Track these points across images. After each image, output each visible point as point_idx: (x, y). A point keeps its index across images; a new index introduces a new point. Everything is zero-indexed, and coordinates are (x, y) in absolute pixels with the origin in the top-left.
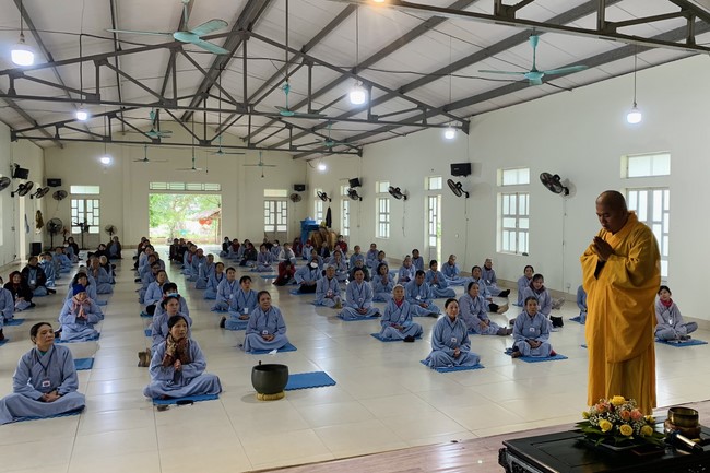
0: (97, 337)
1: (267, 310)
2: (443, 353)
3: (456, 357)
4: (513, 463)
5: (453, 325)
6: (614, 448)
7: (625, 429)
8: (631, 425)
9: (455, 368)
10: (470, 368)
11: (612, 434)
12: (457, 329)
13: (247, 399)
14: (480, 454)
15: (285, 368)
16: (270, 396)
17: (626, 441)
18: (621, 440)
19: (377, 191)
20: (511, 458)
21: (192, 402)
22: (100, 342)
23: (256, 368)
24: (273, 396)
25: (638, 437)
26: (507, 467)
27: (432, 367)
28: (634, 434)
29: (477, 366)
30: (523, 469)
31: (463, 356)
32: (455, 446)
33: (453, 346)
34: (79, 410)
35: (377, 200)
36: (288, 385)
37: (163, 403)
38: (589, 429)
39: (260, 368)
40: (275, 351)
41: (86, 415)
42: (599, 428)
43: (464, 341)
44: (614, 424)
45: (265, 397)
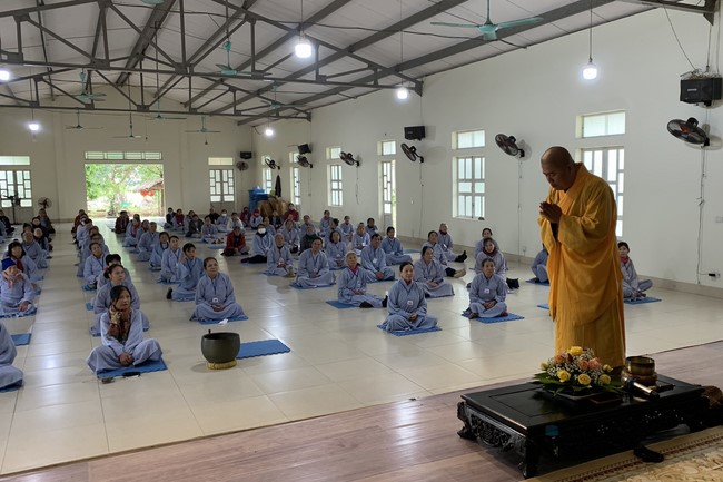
0: (34, 312)
1: (215, 276)
2: (400, 316)
3: (413, 320)
4: (472, 416)
5: (408, 288)
6: (573, 398)
7: (583, 379)
8: (589, 375)
9: (413, 331)
10: (428, 331)
11: (570, 385)
12: (413, 292)
13: (196, 368)
14: (438, 410)
15: (236, 336)
16: (221, 365)
17: (585, 391)
18: (580, 389)
19: (328, 157)
20: (470, 411)
21: (138, 374)
22: (37, 316)
23: (205, 337)
24: (225, 365)
25: (596, 387)
26: (466, 421)
27: (390, 331)
28: (592, 383)
29: (434, 328)
30: (482, 422)
31: (419, 320)
32: (414, 403)
33: (409, 310)
34: (17, 386)
35: (328, 167)
36: (240, 354)
37: (108, 376)
38: (547, 380)
39: (210, 336)
40: (225, 321)
41: (25, 391)
42: (557, 379)
43: (420, 303)
44: (572, 374)
45: (217, 365)
